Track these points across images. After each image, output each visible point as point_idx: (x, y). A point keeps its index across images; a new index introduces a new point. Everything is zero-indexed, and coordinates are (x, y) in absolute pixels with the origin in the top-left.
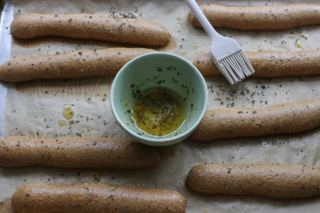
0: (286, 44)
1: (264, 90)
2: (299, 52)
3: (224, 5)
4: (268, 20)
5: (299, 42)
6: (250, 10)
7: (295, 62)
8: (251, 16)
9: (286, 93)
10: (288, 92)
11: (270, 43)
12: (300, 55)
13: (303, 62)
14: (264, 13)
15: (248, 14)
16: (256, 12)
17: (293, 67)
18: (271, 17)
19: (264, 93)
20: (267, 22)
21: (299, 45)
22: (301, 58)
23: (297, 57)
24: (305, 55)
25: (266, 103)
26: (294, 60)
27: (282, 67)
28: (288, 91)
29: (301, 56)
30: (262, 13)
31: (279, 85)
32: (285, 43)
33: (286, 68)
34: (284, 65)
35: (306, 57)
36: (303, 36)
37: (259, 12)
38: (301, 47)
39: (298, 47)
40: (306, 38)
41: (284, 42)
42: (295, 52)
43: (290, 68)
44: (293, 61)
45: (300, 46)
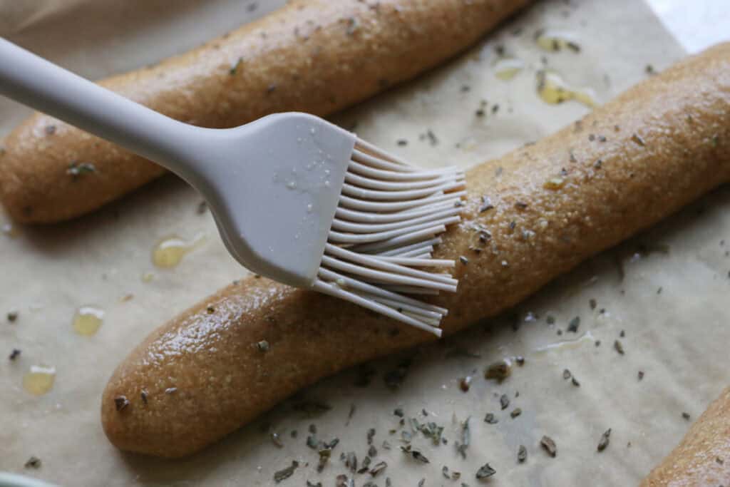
0: (501, 114)
1: (507, 388)
2: (579, 125)
3: (135, 68)
4: (369, 43)
5: (554, 80)
6: (264, 36)
7: (587, 180)
8: (280, 61)
9: (618, 348)
10: (624, 343)
11: (427, 141)
12: (592, 138)
13: (626, 167)
14: (335, 19)
15: (264, 59)
16: (296, 31)
17: (592, 212)
18: (374, 22)
19: (515, 404)
20: (368, 52)
21: (560, 90)
22: (607, 152)
23: (587, 151)
24: (617, 129)
25: (548, 449)
26: (578, 174)
27: (540, 234)
28: (622, 335)
29: (604, 140)
30: (324, 24)
31: (561, 325)
32: (495, 109)
33: (561, 234)
34: (544, 224)
35: (627, 133)
36: (556, 46)
37: (310, 23)
38: (572, 97)
39: (560, 101)
40: (574, 48)
41: (488, 110)
42: (563, 134)
43: (577, 222)
44: (576, 181)
45: (564, 95)
